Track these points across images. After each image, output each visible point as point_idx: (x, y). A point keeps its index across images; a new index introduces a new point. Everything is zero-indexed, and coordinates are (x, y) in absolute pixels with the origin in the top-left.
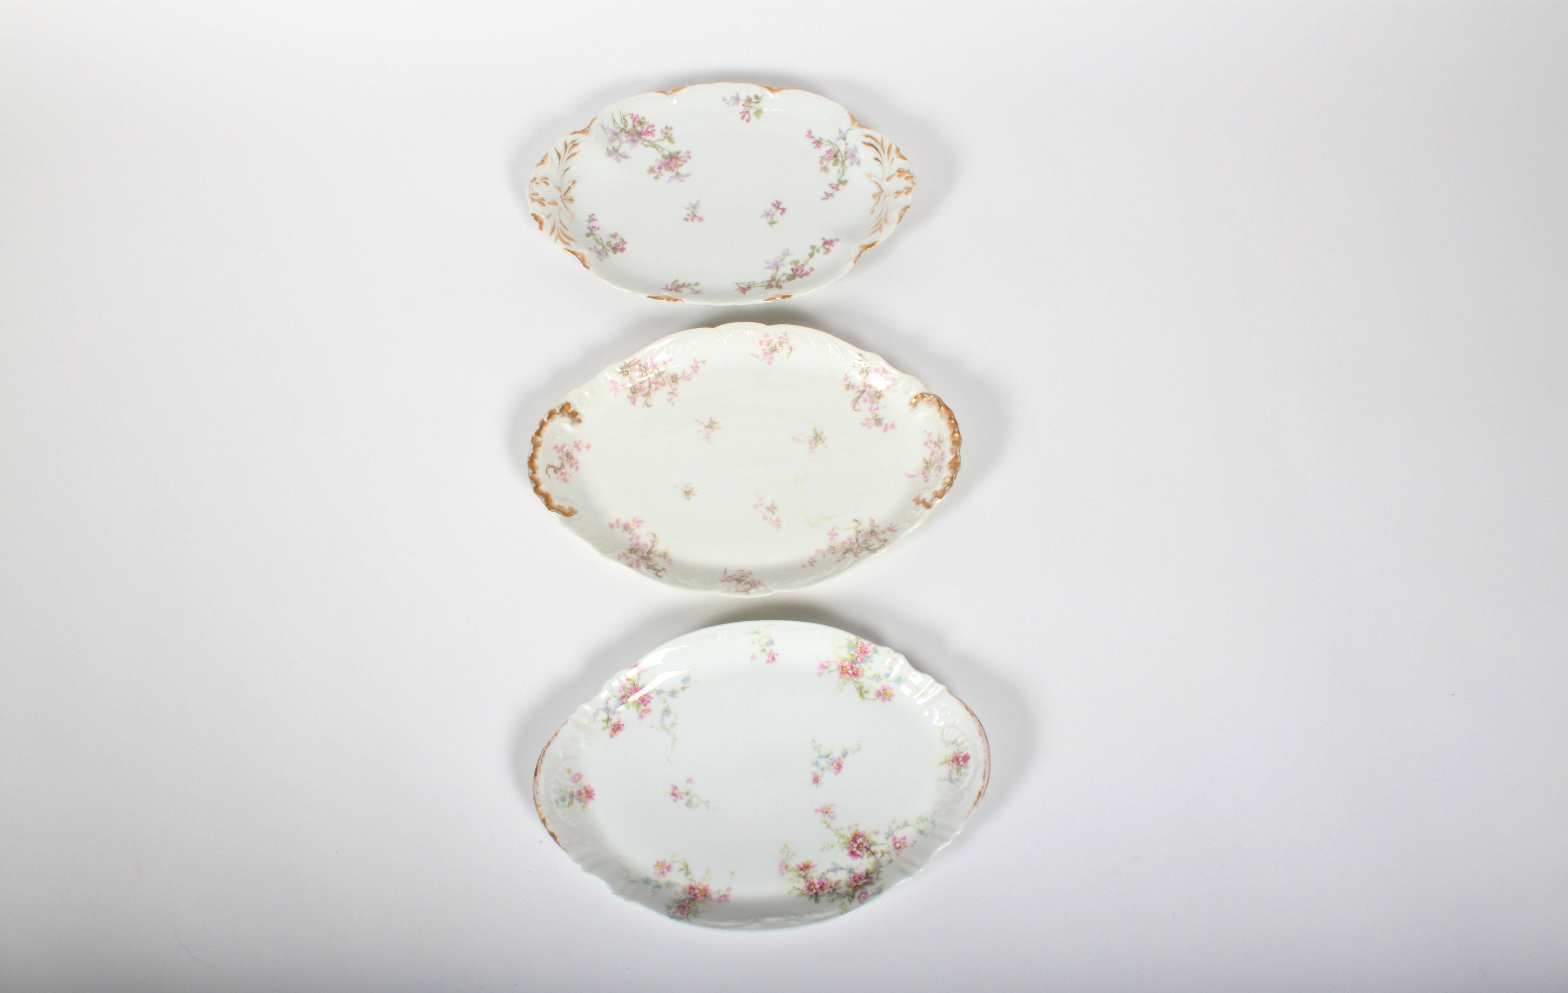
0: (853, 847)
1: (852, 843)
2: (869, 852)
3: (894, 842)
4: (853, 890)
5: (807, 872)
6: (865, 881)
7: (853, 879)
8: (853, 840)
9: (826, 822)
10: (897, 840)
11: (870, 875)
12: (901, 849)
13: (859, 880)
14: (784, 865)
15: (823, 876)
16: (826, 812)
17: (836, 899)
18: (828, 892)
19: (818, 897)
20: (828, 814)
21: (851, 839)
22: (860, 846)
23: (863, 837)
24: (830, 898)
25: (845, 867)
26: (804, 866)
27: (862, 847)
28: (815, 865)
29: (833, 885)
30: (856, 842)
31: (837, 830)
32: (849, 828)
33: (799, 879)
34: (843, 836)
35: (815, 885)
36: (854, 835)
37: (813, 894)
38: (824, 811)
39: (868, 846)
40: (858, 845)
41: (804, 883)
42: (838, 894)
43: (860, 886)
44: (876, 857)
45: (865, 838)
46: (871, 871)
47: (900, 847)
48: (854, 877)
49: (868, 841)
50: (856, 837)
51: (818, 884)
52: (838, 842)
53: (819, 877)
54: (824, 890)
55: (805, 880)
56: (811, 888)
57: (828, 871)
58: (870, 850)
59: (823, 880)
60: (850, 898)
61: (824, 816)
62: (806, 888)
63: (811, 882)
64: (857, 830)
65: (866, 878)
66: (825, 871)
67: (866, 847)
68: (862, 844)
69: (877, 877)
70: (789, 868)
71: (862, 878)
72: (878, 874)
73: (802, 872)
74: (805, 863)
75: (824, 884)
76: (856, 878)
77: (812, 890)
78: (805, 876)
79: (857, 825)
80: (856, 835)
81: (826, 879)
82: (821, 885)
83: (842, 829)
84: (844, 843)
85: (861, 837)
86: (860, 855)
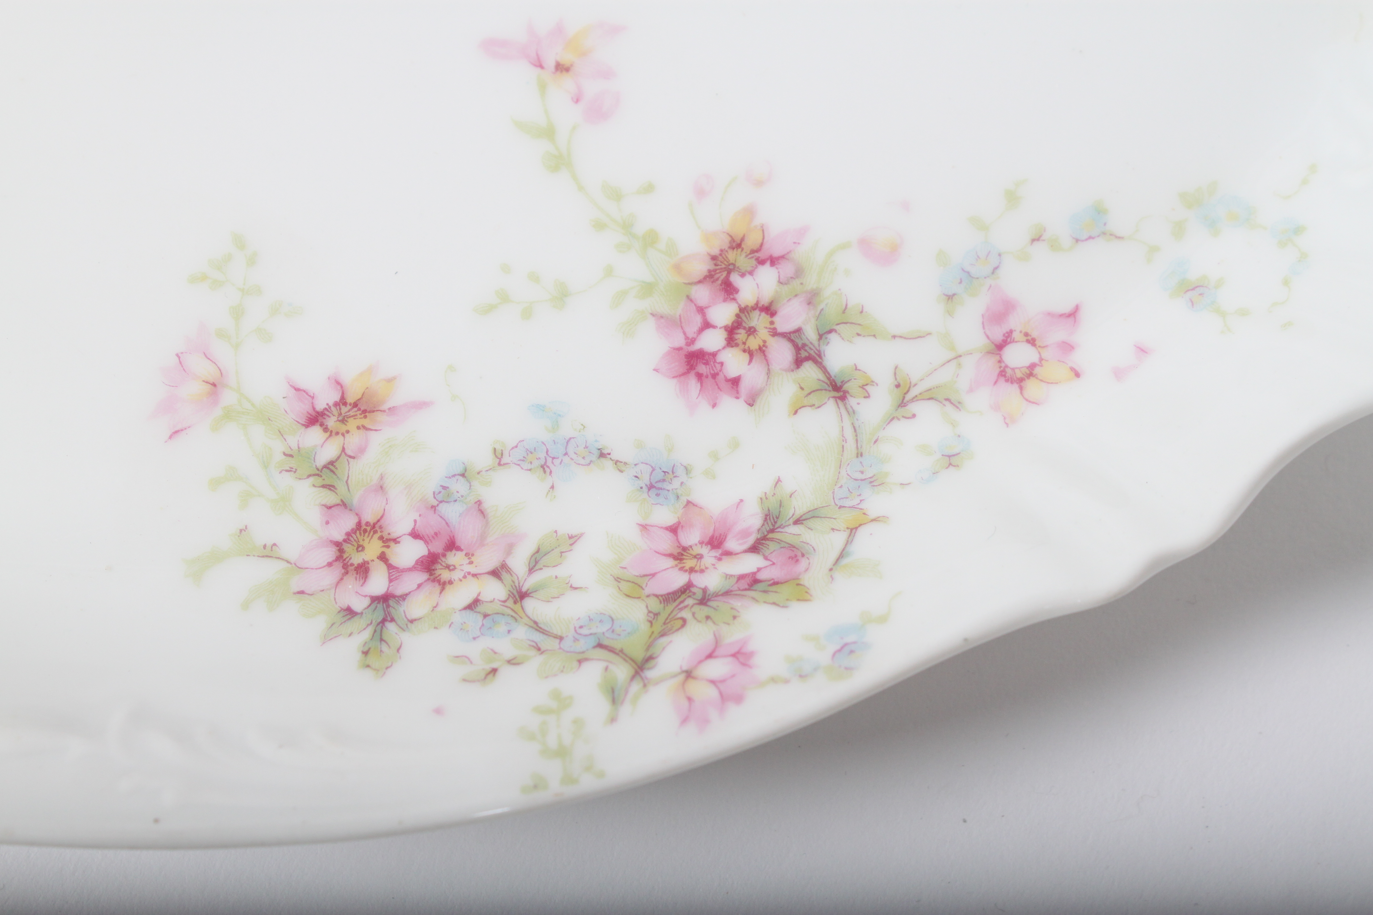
0: (707, 325)
1: (703, 294)
2: (809, 371)
3: (998, 334)
4: (653, 616)
5: (354, 440)
6: (750, 564)
7: (666, 543)
8: (710, 277)
9: (549, 133)
10: (1015, 323)
11: (791, 533)
12: (1032, 387)
13: (709, 556)
14: (203, 369)
15: (459, 487)
16: (561, 68)
17: (512, 662)
18: (473, 605)
19: (391, 627)
20: (567, 82)
21: (701, 267)
22: (759, 321)
23: (787, 269)
24: (475, 650)
25: (621, 451)
26: (343, 401)
27: (763, 334)
28: (420, 405)
29: (519, 563)
30: (729, 290)
31: (616, 195)
32: (701, 193)
33: (288, 479)
34: (650, 239)
35: (392, 541)
36: (724, 242)
37: (359, 604)
38: (550, 62)
39: (811, 334)
40: (744, 310)
41: (314, 516)
42: (536, 626)
43: (704, 600)
44: (852, 413)
45: (799, 273)
46: (799, 506)
47: (1031, 371)
48: (674, 529)
49: (812, 299)
50: (742, 260)
51: (415, 535)
52: (609, 272)
53: (429, 487)
54: (443, 585)
55: (330, 498)
56: (357, 559)
57: (499, 457)
58: (817, 359)
59: (452, 512)
60: (622, 671)
61: (543, 87)
62: (329, 554)
63: (369, 516)
64: (750, 212)
65: (754, 549)
66: (483, 459)
67: (793, 337)
68: (769, 310)
69: (841, 556)
70: (228, 398)
71: (732, 544)
72: (853, 531)
73: (315, 435)
74: (348, 378)
75: (452, 545)
76: (691, 538)
77: (363, 570)
78: (331, 466)
79: (759, 183)
80: (737, 244)
81: (479, 508)
82: (437, 547)
83: (649, 189)
84: (648, 289)
85: (773, 261)
86: (745, 386)
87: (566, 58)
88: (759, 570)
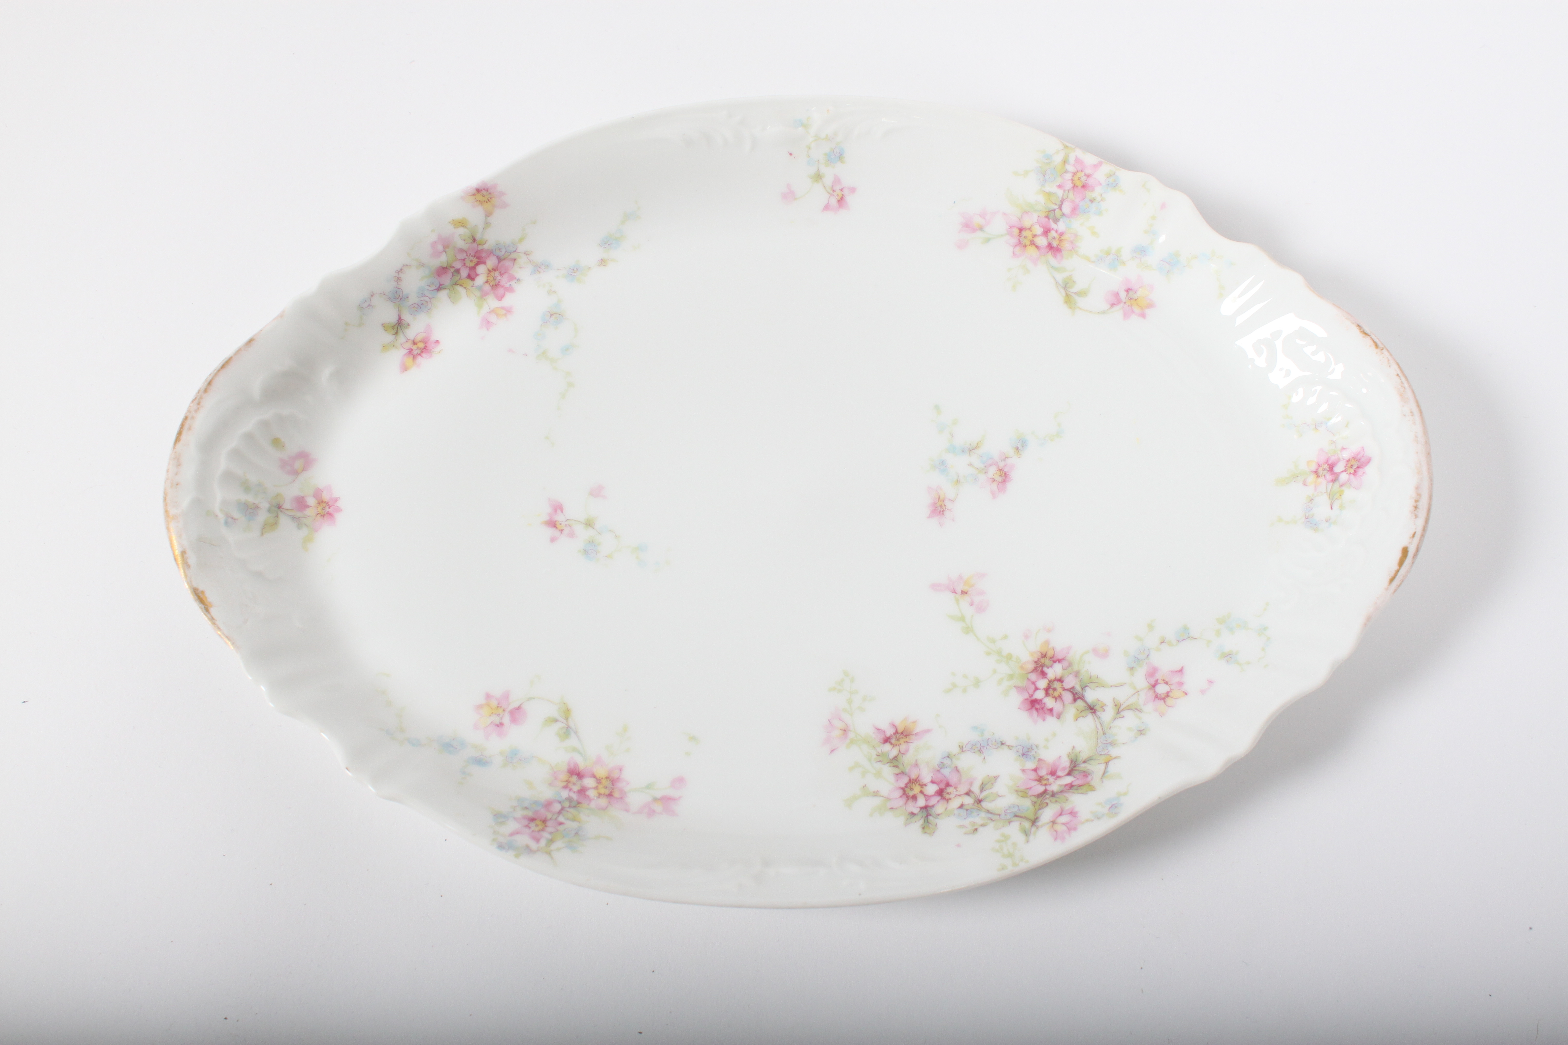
0: (1037, 689)
1: (1033, 677)
2: (1080, 703)
3: (1152, 681)
4: (1034, 803)
5: (903, 747)
6: (1069, 780)
7: (1033, 775)
8: (1035, 670)
9: (962, 619)
10: (1158, 676)
11: (1083, 767)
12: (1168, 700)
13: (1051, 779)
14: (838, 724)
15: (947, 762)
16: (964, 593)
17: (982, 825)
18: (961, 806)
19: (931, 818)
20: (967, 598)
21: (1031, 666)
22: (1057, 685)
23: (1065, 664)
24: (966, 822)
25: (1010, 741)
26: (896, 732)
27: (1059, 690)
28: (927, 731)
29: (976, 789)
30: (1043, 674)
31: (993, 641)
32: (1027, 637)
33: (879, 766)
34: (1009, 657)
35: (923, 785)
36: (1038, 655)
37: (916, 811)
38: (959, 590)
39: (1078, 688)
40: (1050, 681)
41: (892, 779)
42: (988, 812)
43: (1053, 795)
44: (1099, 718)
45: (1070, 665)
46: (1084, 756)
47: (1168, 695)
48: (1035, 770)
49: (1077, 674)
50: (1047, 662)
51: (933, 782)
52: (995, 671)
53: (936, 763)
54: (948, 800)
55: (897, 771)
56: (911, 793)
57: (962, 749)
58: (1082, 698)
59: (946, 772)
60: (1027, 824)
61: (957, 601)
62: (900, 793)
63: (913, 777)
64: (1047, 642)
65: (1069, 774)
66: (955, 750)
67: (1071, 690)
68: (1060, 680)
69: (1105, 773)
70: (851, 735)
71: (1059, 773)
72: (1107, 763)
73: (887, 747)
74: (897, 723)
75: (948, 785)
76: (1043, 772)
77: (914, 798)
78: (895, 758)
79: (1049, 631)
80: (1044, 656)
81: (957, 769)
82: (942, 786)
83: (1005, 637)
84: (1011, 677)
85: (1060, 661)
86: (1055, 712)
87: (965, 589)
88: (1073, 782)
